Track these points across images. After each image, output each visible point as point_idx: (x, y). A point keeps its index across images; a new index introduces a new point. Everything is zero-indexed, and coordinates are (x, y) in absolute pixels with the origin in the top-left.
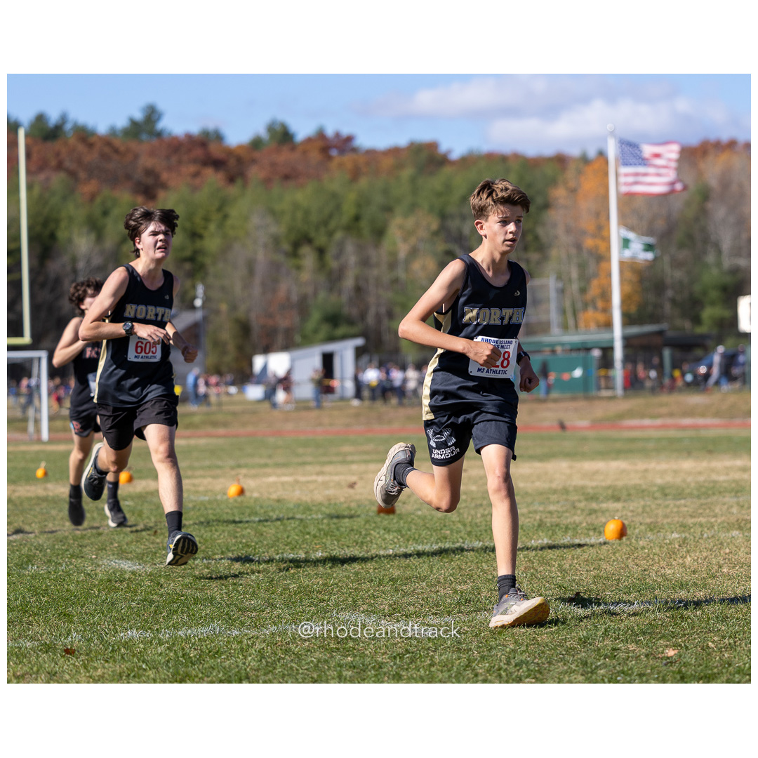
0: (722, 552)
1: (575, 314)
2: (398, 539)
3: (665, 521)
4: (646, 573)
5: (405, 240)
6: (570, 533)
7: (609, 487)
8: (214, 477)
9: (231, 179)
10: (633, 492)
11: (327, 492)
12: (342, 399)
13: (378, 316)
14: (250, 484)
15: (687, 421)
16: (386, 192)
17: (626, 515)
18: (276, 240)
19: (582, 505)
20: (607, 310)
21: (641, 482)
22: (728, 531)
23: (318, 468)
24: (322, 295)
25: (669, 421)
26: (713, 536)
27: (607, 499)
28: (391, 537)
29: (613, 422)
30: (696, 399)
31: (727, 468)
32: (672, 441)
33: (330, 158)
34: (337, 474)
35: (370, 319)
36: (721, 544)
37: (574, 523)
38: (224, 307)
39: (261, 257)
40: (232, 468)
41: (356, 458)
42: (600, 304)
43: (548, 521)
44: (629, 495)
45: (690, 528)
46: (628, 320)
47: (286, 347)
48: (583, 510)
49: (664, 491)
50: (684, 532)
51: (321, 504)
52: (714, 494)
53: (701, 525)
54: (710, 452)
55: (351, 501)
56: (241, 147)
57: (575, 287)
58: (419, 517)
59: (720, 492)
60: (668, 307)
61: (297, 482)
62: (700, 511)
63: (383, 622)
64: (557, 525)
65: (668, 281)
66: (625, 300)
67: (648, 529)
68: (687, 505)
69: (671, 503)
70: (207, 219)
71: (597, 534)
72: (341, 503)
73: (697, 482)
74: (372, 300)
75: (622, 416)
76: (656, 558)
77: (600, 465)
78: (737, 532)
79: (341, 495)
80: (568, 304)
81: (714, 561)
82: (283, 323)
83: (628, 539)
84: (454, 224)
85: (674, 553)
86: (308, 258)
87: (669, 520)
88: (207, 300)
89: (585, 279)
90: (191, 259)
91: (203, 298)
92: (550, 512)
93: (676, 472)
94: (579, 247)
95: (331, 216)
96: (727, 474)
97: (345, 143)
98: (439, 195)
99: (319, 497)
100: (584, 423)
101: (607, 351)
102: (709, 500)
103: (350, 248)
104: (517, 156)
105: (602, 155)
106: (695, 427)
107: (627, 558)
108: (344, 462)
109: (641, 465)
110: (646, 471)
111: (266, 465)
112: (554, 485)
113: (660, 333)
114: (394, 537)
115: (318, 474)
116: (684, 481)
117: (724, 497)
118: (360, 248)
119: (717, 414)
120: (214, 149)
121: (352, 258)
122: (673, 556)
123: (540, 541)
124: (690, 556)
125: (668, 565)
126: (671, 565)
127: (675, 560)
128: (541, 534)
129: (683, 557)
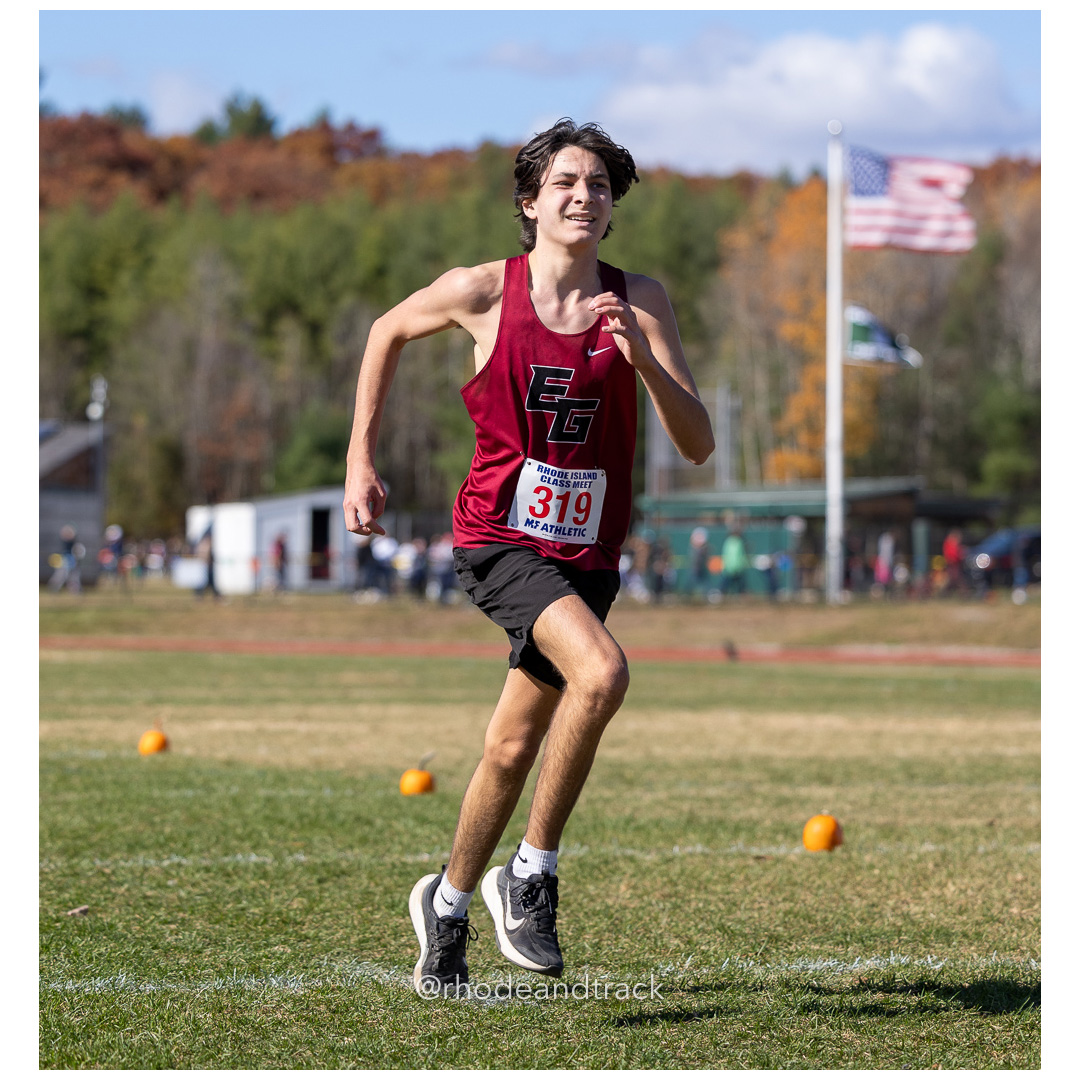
0: (1010, 879)
1: (760, 453)
3: (911, 822)
4: (876, 910)
6: (743, 836)
7: (810, 761)
8: (117, 718)
9: (161, 195)
10: (854, 769)
11: (315, 751)
13: (411, 447)
14: (178, 732)
15: (952, 651)
16: (433, 227)
17: (842, 809)
18: (236, 306)
19: (764, 789)
20: (817, 450)
21: (869, 753)
23: (298, 709)
24: (315, 405)
25: (920, 650)
26: (995, 852)
27: (810, 780)
28: (427, 832)
29: (822, 647)
30: (969, 613)
32: (925, 684)
33: (334, 164)
34: (332, 720)
35: (398, 452)
36: (1010, 864)
37: (750, 820)
38: (141, 421)
39: (210, 336)
40: (150, 703)
41: (366, 693)
42: (803, 438)
43: (704, 815)
44: (848, 774)
45: (955, 835)
46: (853, 468)
47: (250, 493)
48: (765, 798)
49: (910, 771)
50: (943, 841)
51: (304, 772)
52: (998, 778)
53: (974, 831)
55: (357, 769)
56: (178, 140)
57: (761, 408)
59: (1008, 776)
60: (924, 450)
61: (261, 732)
62: (973, 807)
64: (721, 822)
65: (927, 402)
66: (849, 431)
67: (880, 835)
68: (949, 797)
69: (921, 790)
70: (115, 264)
71: (789, 840)
73: (968, 757)
74: (401, 416)
75: (837, 637)
76: (894, 884)
77: (795, 721)
79: (341, 756)
80: (747, 437)
81: (996, 893)
82: (245, 451)
83: (844, 851)
85: (926, 877)
86: (291, 339)
87: (917, 820)
88: (110, 409)
89: (780, 392)
90: (86, 334)
91: (105, 404)
92: (709, 800)
93: (931, 738)
94: (770, 336)
95: (334, 267)
97: (365, 141)
99: (300, 758)
100: (768, 648)
101: (815, 522)
102: (989, 788)
104: (665, 173)
105: (818, 177)
106: (968, 663)
107: (843, 884)
108: (345, 700)
109: (870, 723)
110: (878, 734)
111: (205, 702)
112: (716, 753)
113: (910, 494)
114: (433, 832)
115: (300, 718)
116: (945, 753)
117: (1015, 784)
119: (1005, 640)
120: (131, 142)
122: (923, 883)
123: (689, 849)
124: (954, 884)
125: (914, 898)
126: (920, 898)
127: (926, 889)
128: (692, 836)
129: (942, 885)
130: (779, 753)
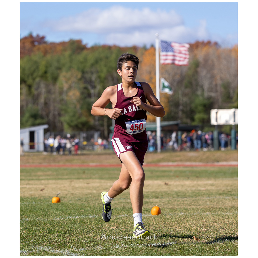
0: (202, 221)
2: (62, 214)
5: (67, 82)
10: (164, 194)
11: (31, 193)
12: (38, 151)
13: (54, 115)
15: (188, 163)
17: (161, 204)
21: (167, 190)
22: (205, 212)
23: (27, 182)
24: (30, 105)
25: (180, 163)
26: (198, 215)
28: (58, 213)
29: (156, 163)
30: (192, 154)
31: (205, 184)
32: (181, 172)
33: (34, 46)
34: (35, 185)
35: (51, 117)
41: (43, 178)
43: (127, 207)
44: (162, 195)
45: (188, 210)
49: (178, 194)
50: (185, 212)
51: (28, 198)
52: (199, 196)
53: (193, 209)
54: (197, 177)
55: (41, 197)
58: (71, 204)
59: (202, 195)
62: (193, 203)
63: (54, 250)
65: (181, 102)
67: (170, 211)
68: (188, 201)
69: (180, 199)
71: (148, 213)
72: (37, 197)
73: (192, 190)
74: (52, 108)
75: (160, 161)
76: (173, 223)
77: (150, 182)
78: (209, 213)
79: (37, 194)
81: (199, 225)
84: (88, 76)
85: (181, 221)
87: (179, 207)
93: (182, 186)
96: (205, 187)
97: (41, 40)
98: (82, 63)
99: (27, 194)
102: (197, 198)
103: (42, 85)
104: (115, 46)
105: (153, 46)
108: (38, 179)
113: (177, 125)
114: (60, 213)
116: (186, 190)
117: (203, 197)
118: (47, 86)
119: (201, 161)
121: (43, 90)
123: (123, 215)
124: (188, 223)
126: (180, 227)
127: (181, 224)
128: (124, 212)
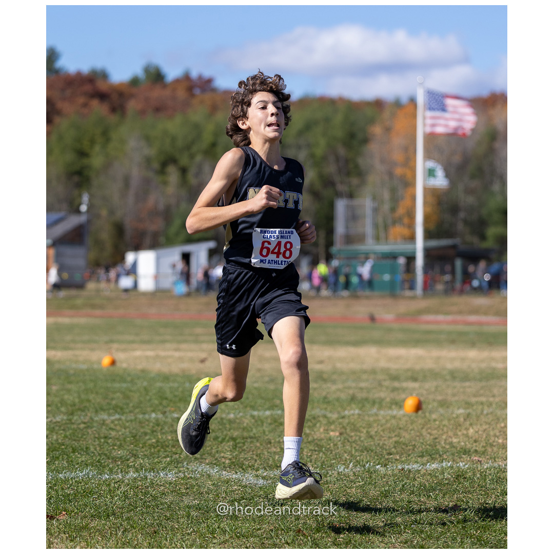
0: (498, 426)
1: (386, 227)
3: (453, 399)
6: (377, 406)
7: (408, 370)
8: (92, 350)
9: (114, 110)
10: (428, 374)
11: (182, 365)
14: (120, 356)
15: (473, 318)
17: (422, 393)
18: (148, 160)
19: (387, 383)
20: (411, 226)
21: (434, 366)
23: (175, 346)
25: (459, 318)
27: (407, 379)
30: (480, 301)
31: (503, 357)
32: (461, 334)
34: (190, 351)
37: (380, 398)
38: (104, 213)
39: (136, 173)
40: (107, 343)
41: (205, 338)
42: (406, 221)
43: (360, 395)
44: (425, 377)
45: (473, 406)
46: (428, 235)
47: (153, 246)
48: (387, 388)
49: (454, 375)
50: (468, 408)
51: (177, 375)
52: (493, 378)
53: (482, 403)
54: (491, 344)
56: (122, 84)
57: (386, 207)
60: (460, 226)
61: (157, 356)
62: (482, 392)
63: (224, 472)
64: (367, 399)
65: (462, 204)
66: (427, 218)
67: (439, 405)
68: (471, 387)
69: (457, 384)
70: (92, 141)
71: (398, 407)
72: (193, 374)
73: (480, 368)
75: (421, 312)
77: (401, 351)
79: (194, 368)
80: (380, 220)
81: (492, 433)
82: (152, 227)
83: (423, 413)
86: (173, 176)
87: (456, 398)
88: (90, 207)
89: (395, 201)
90: (79, 173)
91: (87, 205)
92: (361, 389)
93: (463, 360)
94: (391, 174)
95: (193, 143)
96: (503, 362)
97: (206, 84)
99: (175, 369)
100: (390, 316)
101: (411, 259)
102: (489, 383)
103: (207, 168)
104: (342, 100)
105: (413, 101)
106: (480, 324)
108: (196, 342)
109: (435, 353)
110: (438, 358)
111: (133, 342)
112: (365, 367)
113: (454, 247)
115: (176, 350)
116: (469, 367)
119: (497, 313)
120: (101, 85)
122: (459, 428)
123: (352, 412)
124: (473, 428)
125: (454, 435)
126: (457, 435)
127: (460, 431)
128: (353, 406)
129: (467, 429)
130: (393, 366)
